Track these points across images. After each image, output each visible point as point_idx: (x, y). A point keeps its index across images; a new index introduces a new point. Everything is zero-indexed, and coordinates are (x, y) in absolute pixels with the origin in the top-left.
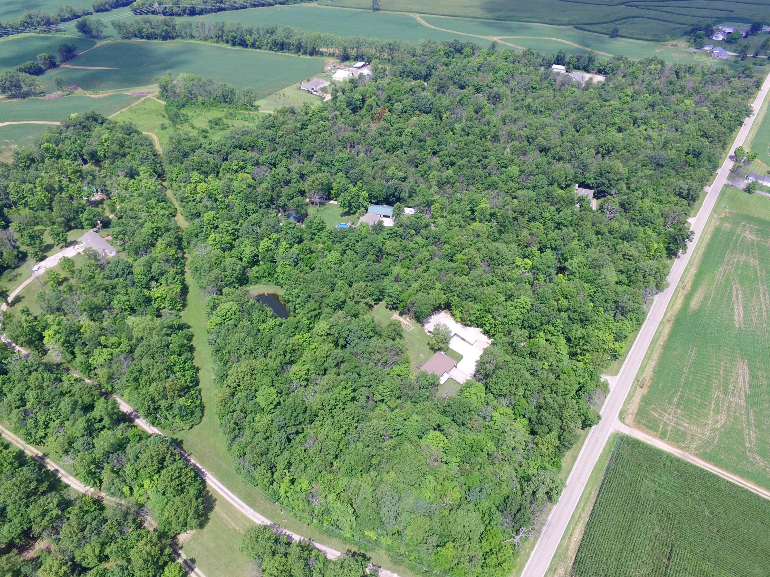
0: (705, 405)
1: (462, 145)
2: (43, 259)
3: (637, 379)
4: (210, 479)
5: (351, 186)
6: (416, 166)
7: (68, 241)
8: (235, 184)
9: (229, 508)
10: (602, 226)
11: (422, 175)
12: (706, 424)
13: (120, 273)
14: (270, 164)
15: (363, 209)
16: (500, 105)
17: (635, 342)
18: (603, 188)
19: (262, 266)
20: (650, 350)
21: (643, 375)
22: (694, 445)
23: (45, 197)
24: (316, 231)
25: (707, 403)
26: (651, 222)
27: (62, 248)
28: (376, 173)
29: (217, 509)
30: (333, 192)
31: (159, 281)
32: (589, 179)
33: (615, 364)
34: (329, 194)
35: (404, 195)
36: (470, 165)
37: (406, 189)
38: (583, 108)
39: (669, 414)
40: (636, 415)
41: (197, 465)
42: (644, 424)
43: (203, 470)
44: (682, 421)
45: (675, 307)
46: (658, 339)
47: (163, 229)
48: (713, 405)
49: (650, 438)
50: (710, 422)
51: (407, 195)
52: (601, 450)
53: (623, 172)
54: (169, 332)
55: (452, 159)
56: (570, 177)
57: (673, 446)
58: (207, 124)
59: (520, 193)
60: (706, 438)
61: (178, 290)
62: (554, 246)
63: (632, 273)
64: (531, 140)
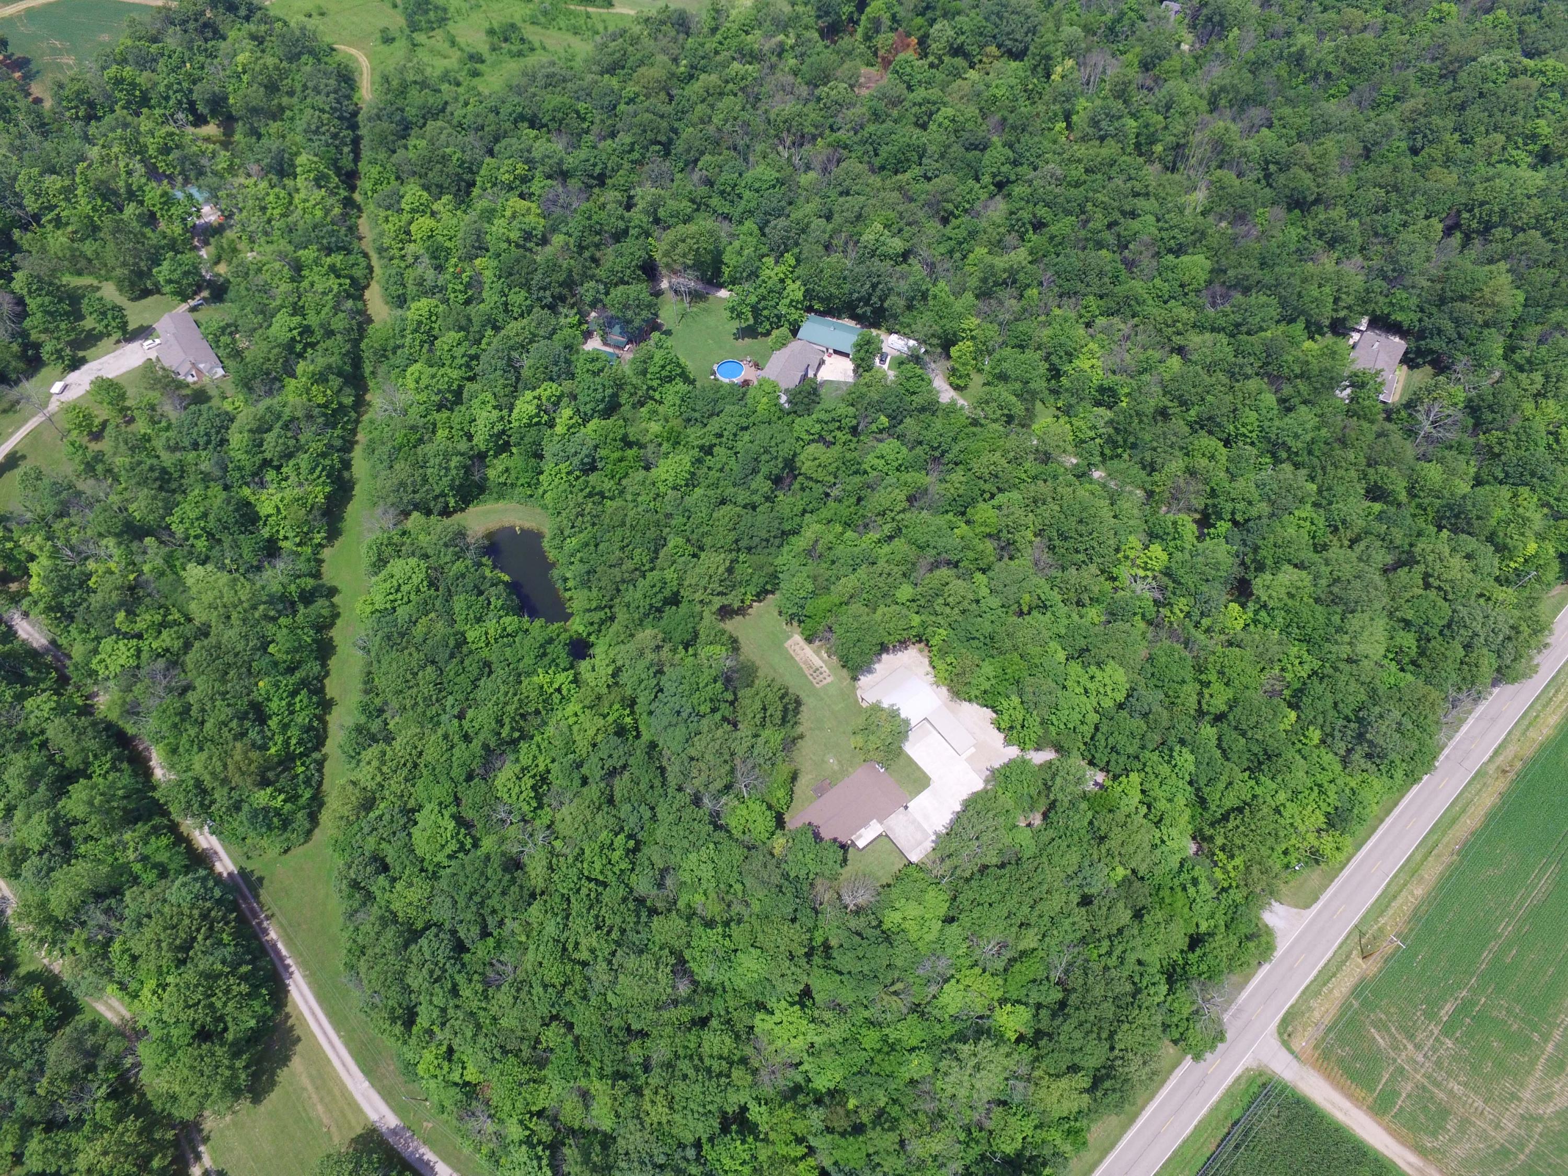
0: (1528, 1042)
1: (1077, 172)
2: (76, 364)
3: (1359, 930)
4: (297, 986)
5: (770, 261)
6: (945, 221)
7: (130, 327)
8: (498, 227)
9: (320, 1062)
10: (1393, 473)
11: (951, 252)
12: (1514, 1097)
13: (202, 442)
14: (591, 176)
15: (785, 330)
16: (1220, 47)
17: (1389, 820)
18: (1436, 344)
19: (514, 460)
20: (1423, 850)
21: (1382, 921)
22: (1460, 1151)
23: (94, 209)
24: (655, 383)
25: (1536, 1037)
26: (1542, 478)
27: (118, 342)
28: (836, 232)
29: (296, 1063)
30: (726, 271)
31: (284, 470)
32: (1402, 309)
33: (1314, 875)
34: (718, 272)
35: (895, 302)
36: (1082, 233)
37: (903, 286)
38: (1454, 74)
39: (1418, 1047)
40: (1329, 1030)
41: (280, 946)
42: (1341, 1061)
43: (289, 961)
44: (1449, 1074)
45: (1532, 734)
46: (1454, 820)
47: (319, 334)
48: (1550, 1047)
49: (1346, 1104)
50: (1526, 1095)
51: (902, 303)
52: (1205, 1110)
53: (1507, 302)
54: (272, 613)
55: (1042, 211)
56: (1347, 300)
57: (1402, 1140)
58: (483, 37)
59: (1195, 340)
60: (1500, 1137)
61: (321, 499)
62: (1238, 517)
63: (1434, 632)
64: (1272, 168)
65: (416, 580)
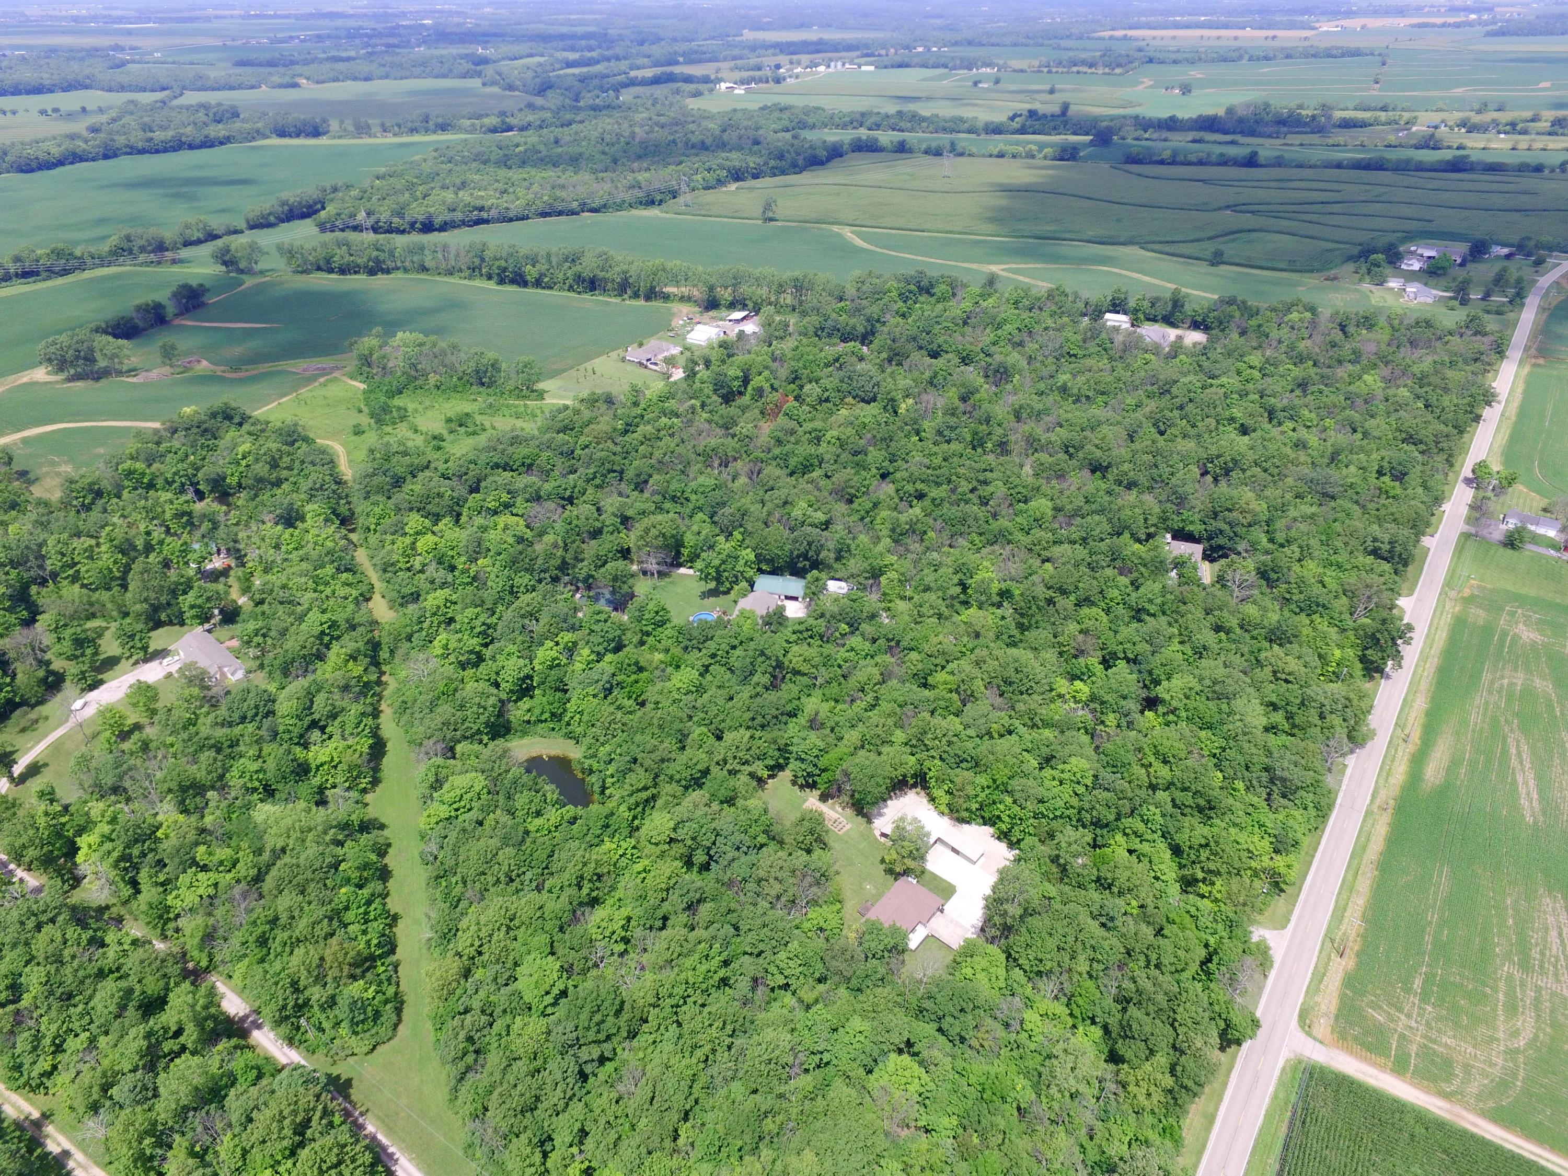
0: (1485, 995)
1: (938, 461)
2: (93, 687)
3: (1329, 937)
4: (405, 1170)
5: (721, 539)
6: (850, 502)
7: (150, 650)
8: (493, 536)
10: (1225, 614)
11: (862, 519)
12: (1492, 1039)
13: (250, 714)
14: (563, 498)
15: (744, 584)
16: (1009, 387)
17: (1318, 855)
18: (1221, 541)
19: (540, 700)
20: (1351, 872)
21: (1343, 928)
22: (1473, 1088)
23: (115, 562)
24: (649, 628)
25: (1488, 990)
26: (1324, 606)
27: (136, 663)
28: (769, 514)
30: (685, 552)
31: (328, 730)
32: (1192, 522)
33: (1279, 903)
34: (678, 554)
35: (827, 556)
36: (954, 497)
37: (831, 545)
38: (1168, 391)
39: (1409, 1016)
40: (1337, 1017)
41: (380, 1136)
42: (1355, 1038)
43: (391, 1150)
44: (1439, 1031)
45: (1392, 780)
46: (1364, 848)
47: (344, 626)
48: (1501, 996)
49: (1374, 1071)
50: (1501, 1035)
51: (832, 555)
52: (1267, 1101)
53: (1258, 509)
54: (340, 837)
55: (920, 486)
56: (1153, 520)
57: (1426, 1090)
58: (443, 424)
59: (1056, 550)
60: (1497, 1072)
61: (366, 750)
62: (1131, 656)
63: (1295, 710)
64: (1071, 450)
65: (477, 788)
